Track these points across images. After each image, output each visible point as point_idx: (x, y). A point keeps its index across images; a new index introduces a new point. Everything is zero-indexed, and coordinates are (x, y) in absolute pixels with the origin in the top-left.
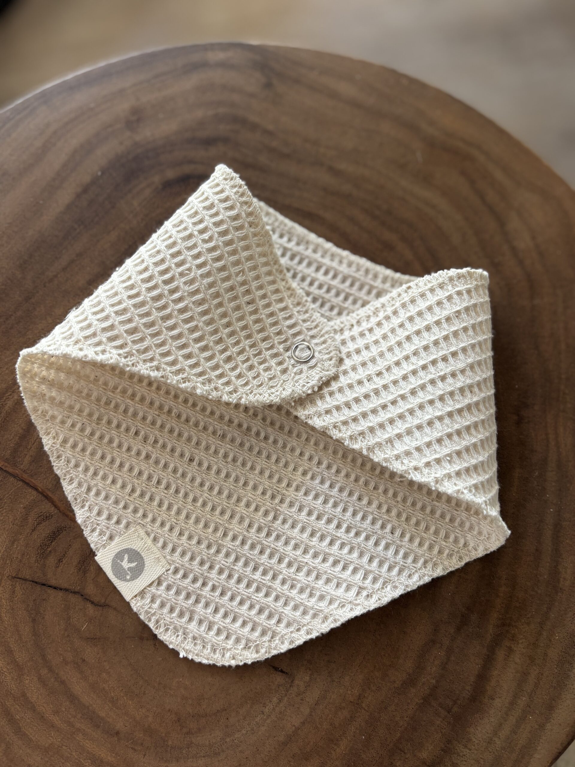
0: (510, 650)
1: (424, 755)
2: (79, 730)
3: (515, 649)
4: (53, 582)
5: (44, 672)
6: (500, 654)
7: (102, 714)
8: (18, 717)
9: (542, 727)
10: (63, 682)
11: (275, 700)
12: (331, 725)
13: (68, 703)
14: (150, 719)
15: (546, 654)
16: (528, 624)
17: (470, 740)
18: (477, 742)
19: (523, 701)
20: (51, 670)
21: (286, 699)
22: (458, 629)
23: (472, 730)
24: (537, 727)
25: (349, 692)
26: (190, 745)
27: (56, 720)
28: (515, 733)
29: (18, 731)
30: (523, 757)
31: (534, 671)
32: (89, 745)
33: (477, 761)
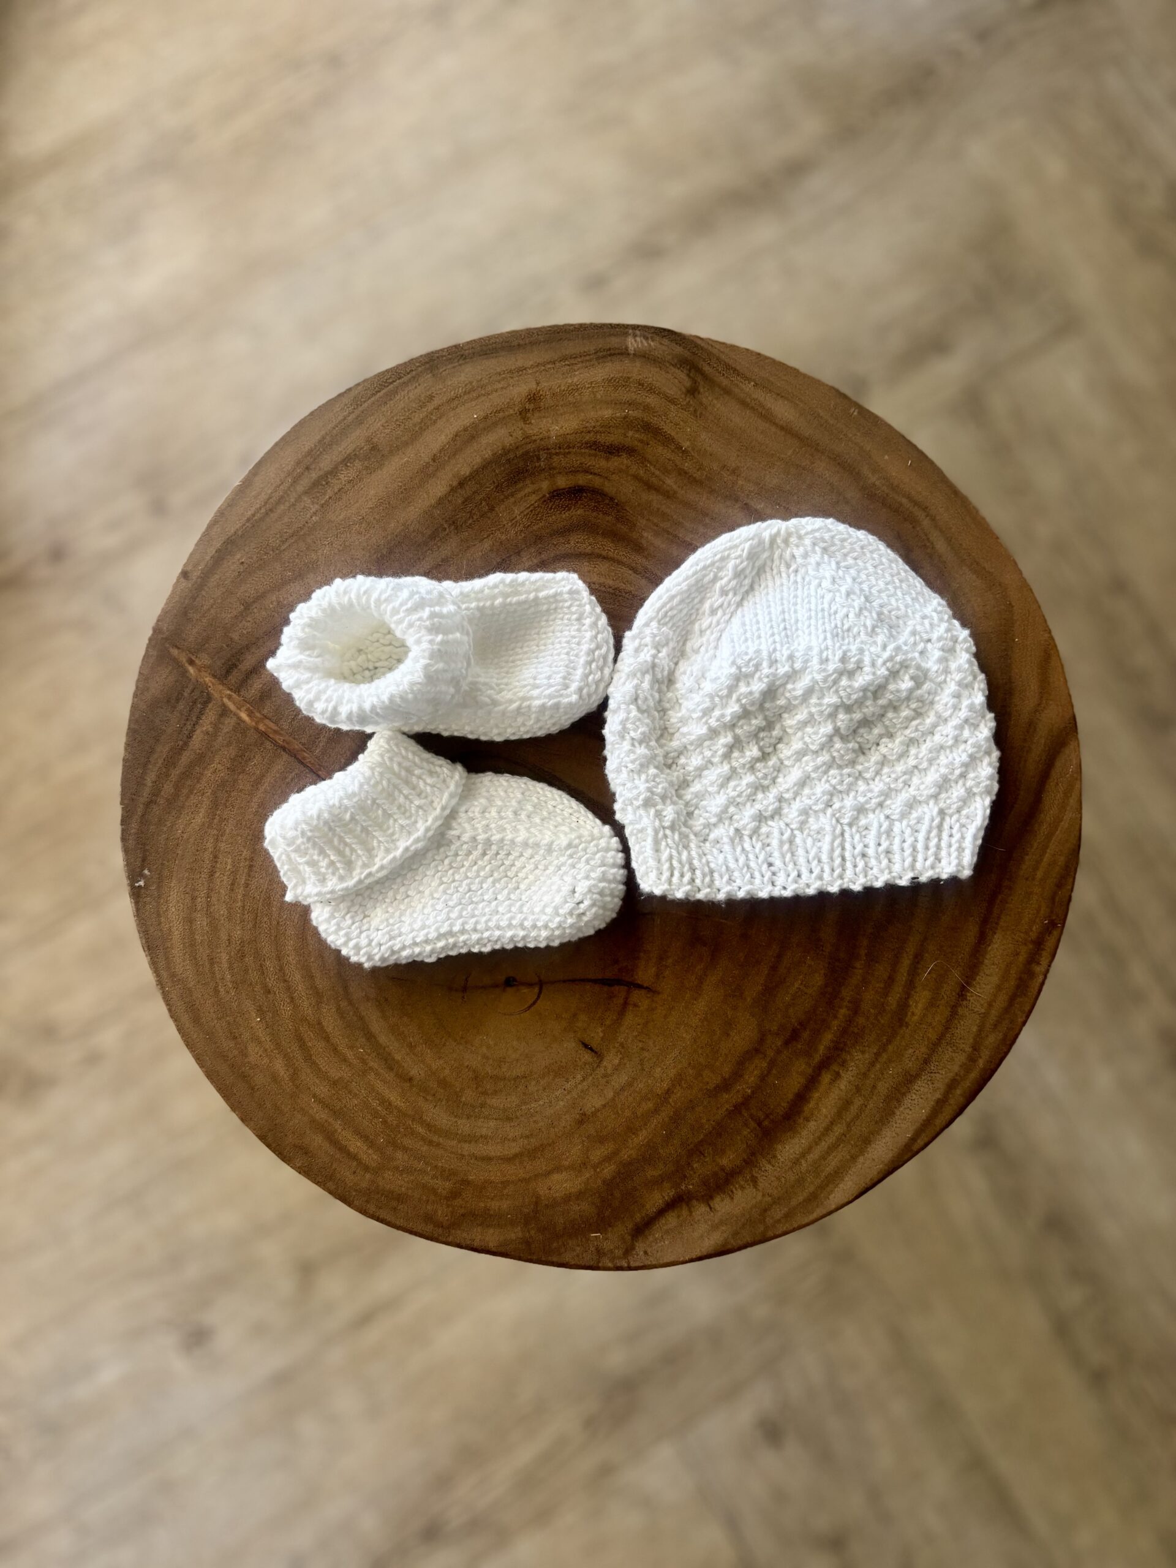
0: (837, 1076)
1: (724, 1162)
2: (371, 1068)
3: (843, 1075)
5: (344, 1004)
6: (826, 1078)
7: (398, 1057)
8: (310, 1044)
9: (854, 1158)
10: (361, 1018)
11: (579, 1077)
12: (633, 1113)
13: (364, 1040)
14: (447, 1072)
15: (874, 1087)
16: (863, 1052)
17: (775, 1157)
18: (782, 1160)
19: (838, 1130)
20: (351, 1003)
21: (591, 1078)
22: (787, 1043)
23: (779, 1147)
24: (848, 1157)
25: (658, 1085)
26: (482, 1106)
27: (349, 1054)
28: (825, 1159)
29: (308, 1058)
30: (827, 1185)
31: (858, 1102)
32: (379, 1085)
33: (778, 1179)
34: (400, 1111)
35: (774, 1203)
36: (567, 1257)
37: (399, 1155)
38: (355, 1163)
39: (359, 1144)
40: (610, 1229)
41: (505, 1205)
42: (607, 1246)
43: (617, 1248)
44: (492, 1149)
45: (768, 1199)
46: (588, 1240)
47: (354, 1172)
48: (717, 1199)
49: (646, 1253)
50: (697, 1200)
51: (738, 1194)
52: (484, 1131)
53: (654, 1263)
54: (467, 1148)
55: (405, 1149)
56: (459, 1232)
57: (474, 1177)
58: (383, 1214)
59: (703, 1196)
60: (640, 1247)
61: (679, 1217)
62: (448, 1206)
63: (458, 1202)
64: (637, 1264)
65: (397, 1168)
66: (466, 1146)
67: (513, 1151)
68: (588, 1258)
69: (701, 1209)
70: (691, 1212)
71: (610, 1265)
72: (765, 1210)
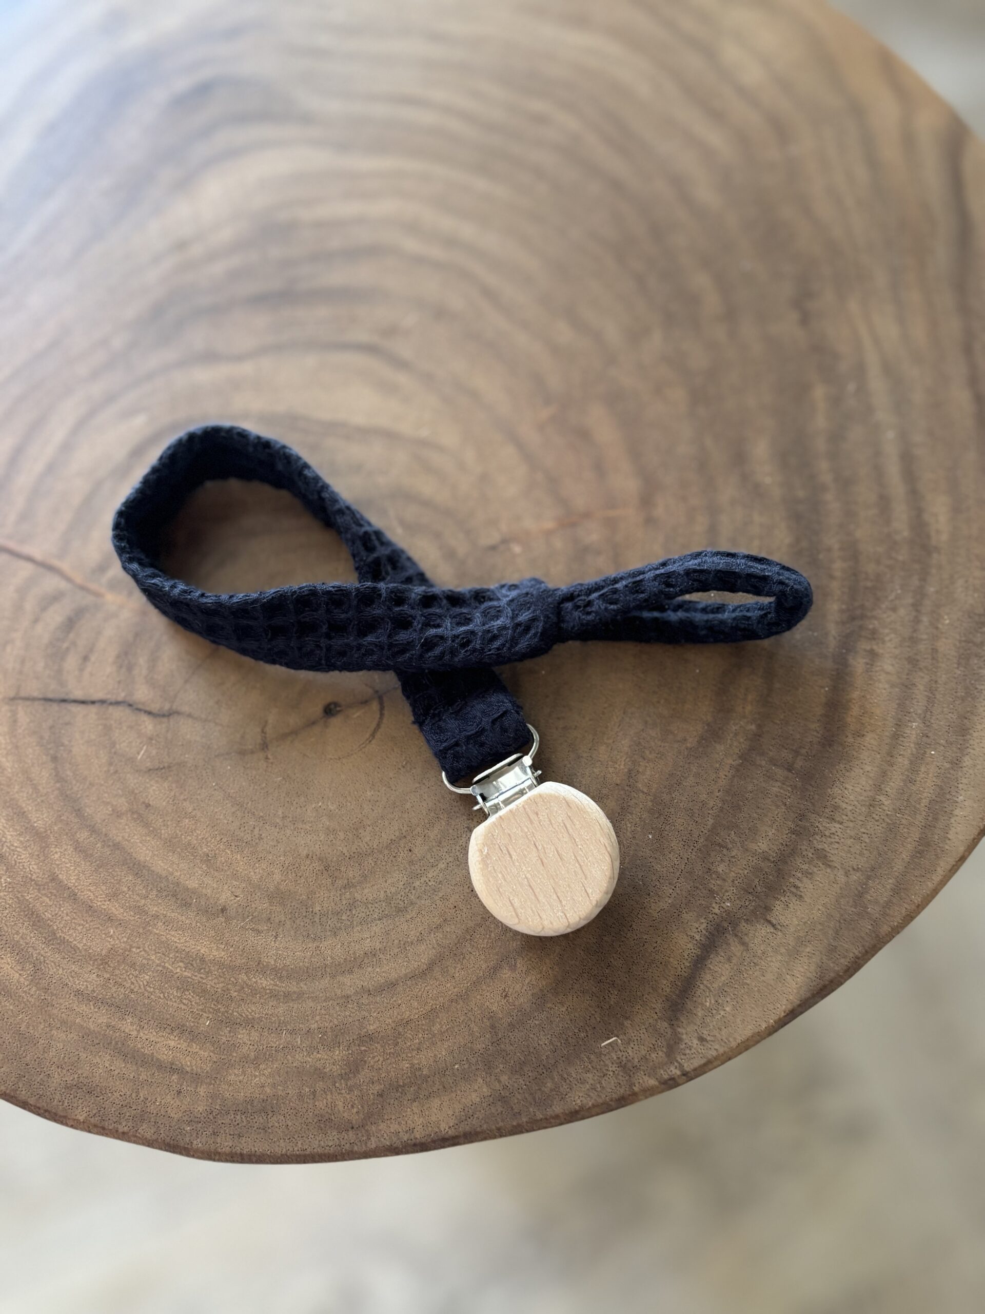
0: (873, 655)
1: (763, 846)
2: (155, 917)
3: (881, 651)
4: (78, 694)
5: (83, 835)
6: (858, 664)
7: (192, 884)
8: (48, 916)
9: (956, 763)
10: (117, 846)
13: (130, 878)
14: (277, 877)
15: (935, 650)
16: (894, 609)
17: (836, 808)
18: (850, 808)
19: (913, 729)
20: (93, 830)
23: (836, 791)
24: (947, 765)
25: (611, 770)
26: (352, 905)
27: (115, 909)
28: (912, 782)
29: (52, 938)
30: (936, 819)
31: (921, 682)
32: (178, 939)
33: (858, 839)
34: (221, 965)
35: (869, 878)
36: (578, 1098)
37: (243, 1035)
38: (175, 1077)
39: (172, 1044)
40: (627, 1023)
41: (442, 1051)
42: (634, 1053)
43: (653, 1049)
44: (392, 969)
45: (855, 877)
46: (599, 1055)
47: (179, 1092)
48: (778, 907)
49: (702, 1039)
50: (747, 921)
51: (807, 886)
52: (367, 945)
53: (721, 1050)
54: (350, 983)
55: (249, 1023)
56: (382, 1126)
57: (377, 1024)
58: (247, 1145)
59: (753, 912)
60: (688, 1034)
61: (729, 960)
62: (350, 1090)
63: (364, 1075)
64: (697, 1062)
65: (245, 1059)
66: (347, 980)
67: (425, 959)
68: (612, 1086)
69: (759, 933)
70: (744, 944)
71: (652, 1082)
72: (860, 895)
